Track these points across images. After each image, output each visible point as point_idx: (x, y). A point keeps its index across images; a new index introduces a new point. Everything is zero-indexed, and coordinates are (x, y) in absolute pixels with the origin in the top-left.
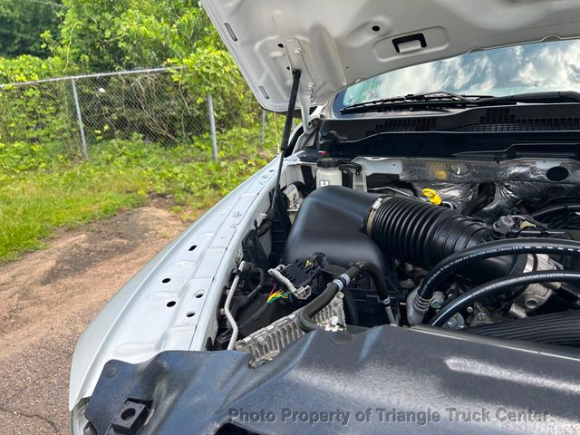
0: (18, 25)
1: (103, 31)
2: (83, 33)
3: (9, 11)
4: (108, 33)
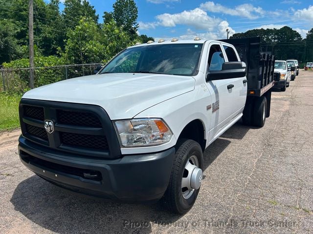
2: (74, 48)
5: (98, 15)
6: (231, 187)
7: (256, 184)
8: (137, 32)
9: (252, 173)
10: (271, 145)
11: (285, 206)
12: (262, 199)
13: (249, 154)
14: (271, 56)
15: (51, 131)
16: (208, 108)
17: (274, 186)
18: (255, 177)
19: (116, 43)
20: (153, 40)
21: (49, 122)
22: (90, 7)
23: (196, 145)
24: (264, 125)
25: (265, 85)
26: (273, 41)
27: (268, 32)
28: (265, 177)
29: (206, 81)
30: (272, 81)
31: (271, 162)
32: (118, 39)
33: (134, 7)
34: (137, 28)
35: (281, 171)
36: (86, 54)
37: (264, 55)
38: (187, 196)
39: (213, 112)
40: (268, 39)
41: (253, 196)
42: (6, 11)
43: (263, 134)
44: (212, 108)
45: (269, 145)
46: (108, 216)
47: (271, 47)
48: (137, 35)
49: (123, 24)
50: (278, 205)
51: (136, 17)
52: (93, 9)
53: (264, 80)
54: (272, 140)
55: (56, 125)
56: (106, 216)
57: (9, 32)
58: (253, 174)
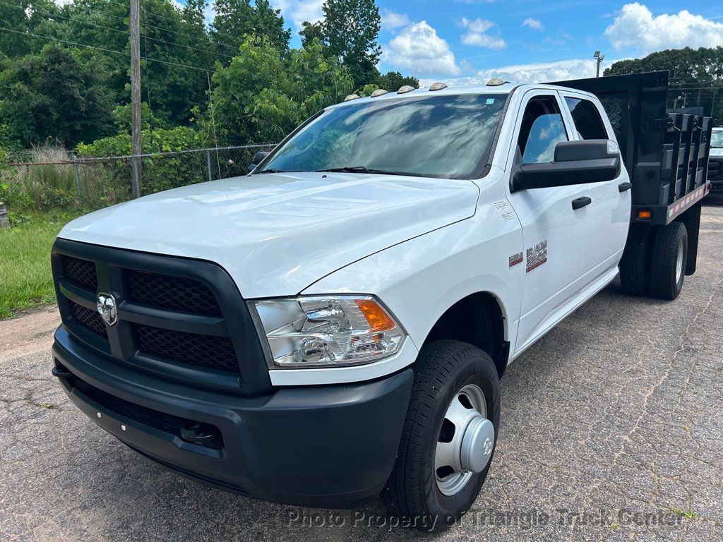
0: (190, 94)
1: (243, 106)
2: (226, 109)
3: (183, 79)
4: (247, 110)
5: (290, 30)
6: (575, 462)
7: (644, 458)
8: (376, 66)
9: (636, 427)
10: (695, 351)
11: (717, 525)
12: (657, 502)
13: (633, 372)
14: (701, 119)
15: (112, 320)
16: (515, 261)
17: (693, 465)
18: (642, 439)
19: (321, 96)
20: (414, 84)
21: (107, 297)
22: (271, 12)
23: (479, 358)
24: (681, 296)
25: (682, 194)
26: (715, 77)
27: (702, 56)
28: (670, 439)
29: (512, 192)
30: (703, 182)
31: (690, 396)
32: (325, 84)
33: (370, 7)
34: (377, 57)
35: (716, 424)
36: (254, 120)
37: (679, 118)
38: (453, 486)
39: (528, 270)
40: (702, 74)
41: (632, 493)
42: (92, 27)
43: (674, 320)
44: (525, 262)
45: (688, 350)
46: (255, 525)
47: (710, 93)
48: (377, 74)
49: (344, 48)
50: (698, 523)
51: (374, 31)
52: (279, 16)
53: (678, 182)
54: (697, 338)
55: (121, 305)
56: (251, 525)
57: (97, 76)
58: (637, 431)
